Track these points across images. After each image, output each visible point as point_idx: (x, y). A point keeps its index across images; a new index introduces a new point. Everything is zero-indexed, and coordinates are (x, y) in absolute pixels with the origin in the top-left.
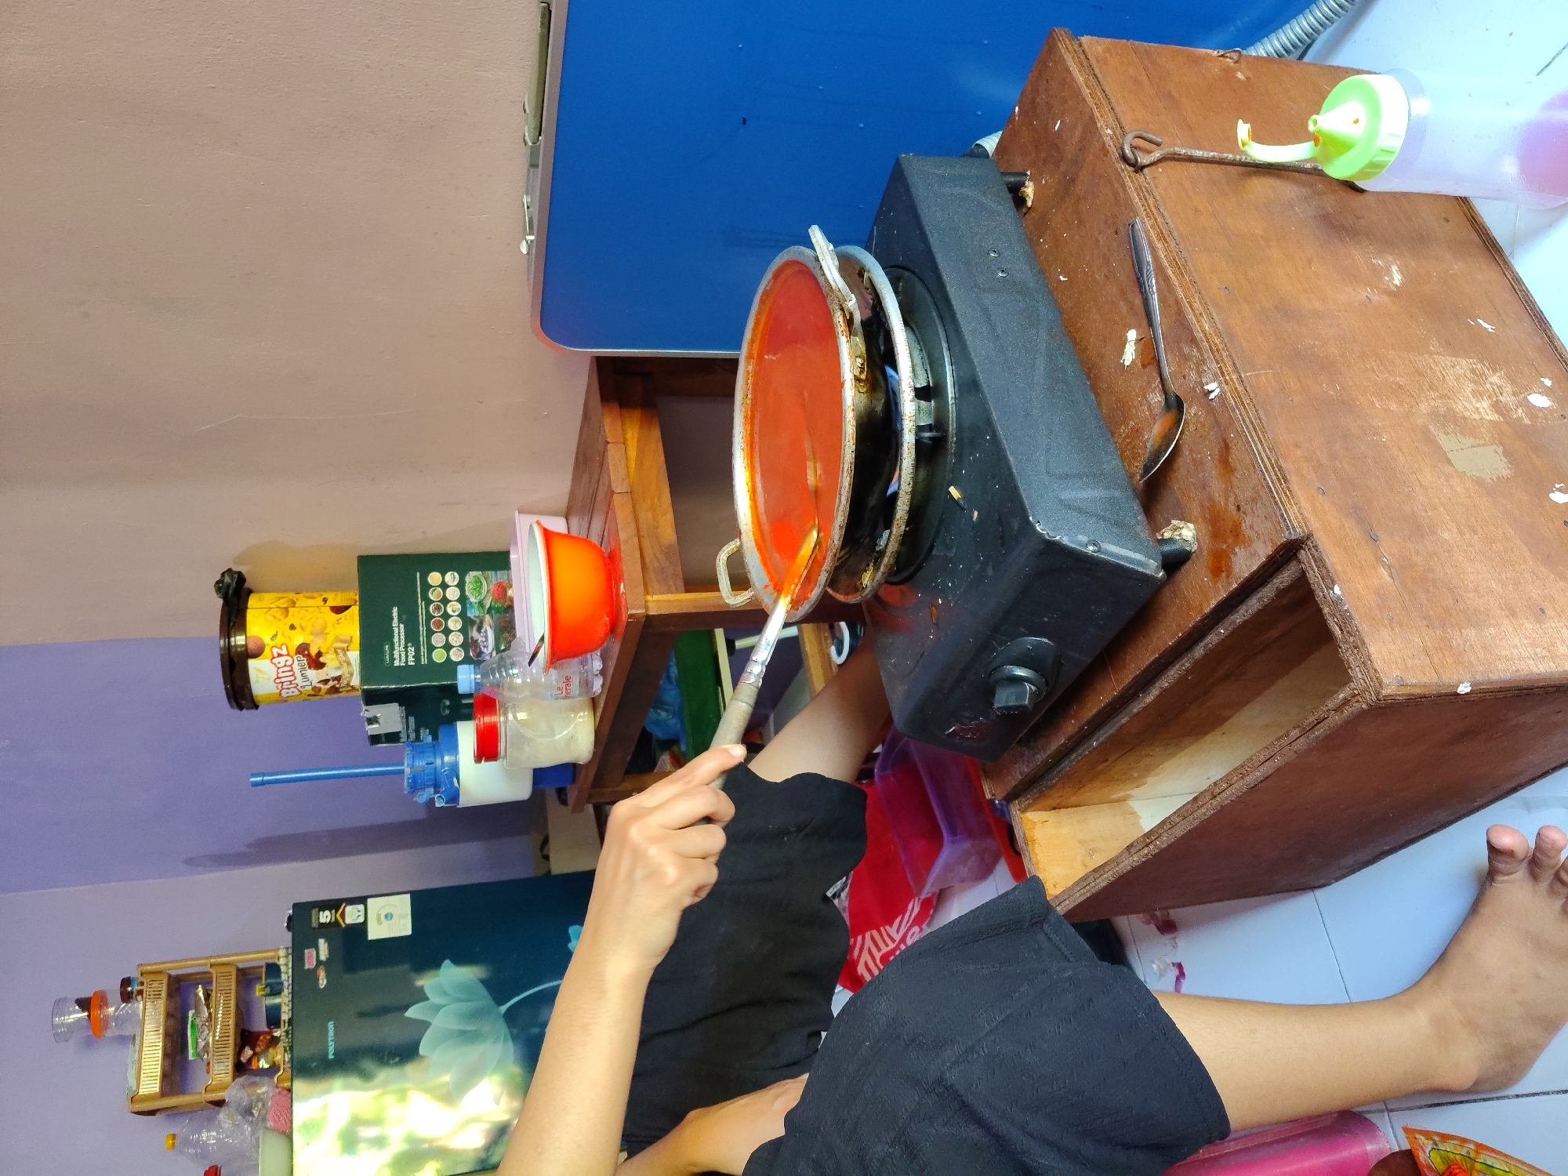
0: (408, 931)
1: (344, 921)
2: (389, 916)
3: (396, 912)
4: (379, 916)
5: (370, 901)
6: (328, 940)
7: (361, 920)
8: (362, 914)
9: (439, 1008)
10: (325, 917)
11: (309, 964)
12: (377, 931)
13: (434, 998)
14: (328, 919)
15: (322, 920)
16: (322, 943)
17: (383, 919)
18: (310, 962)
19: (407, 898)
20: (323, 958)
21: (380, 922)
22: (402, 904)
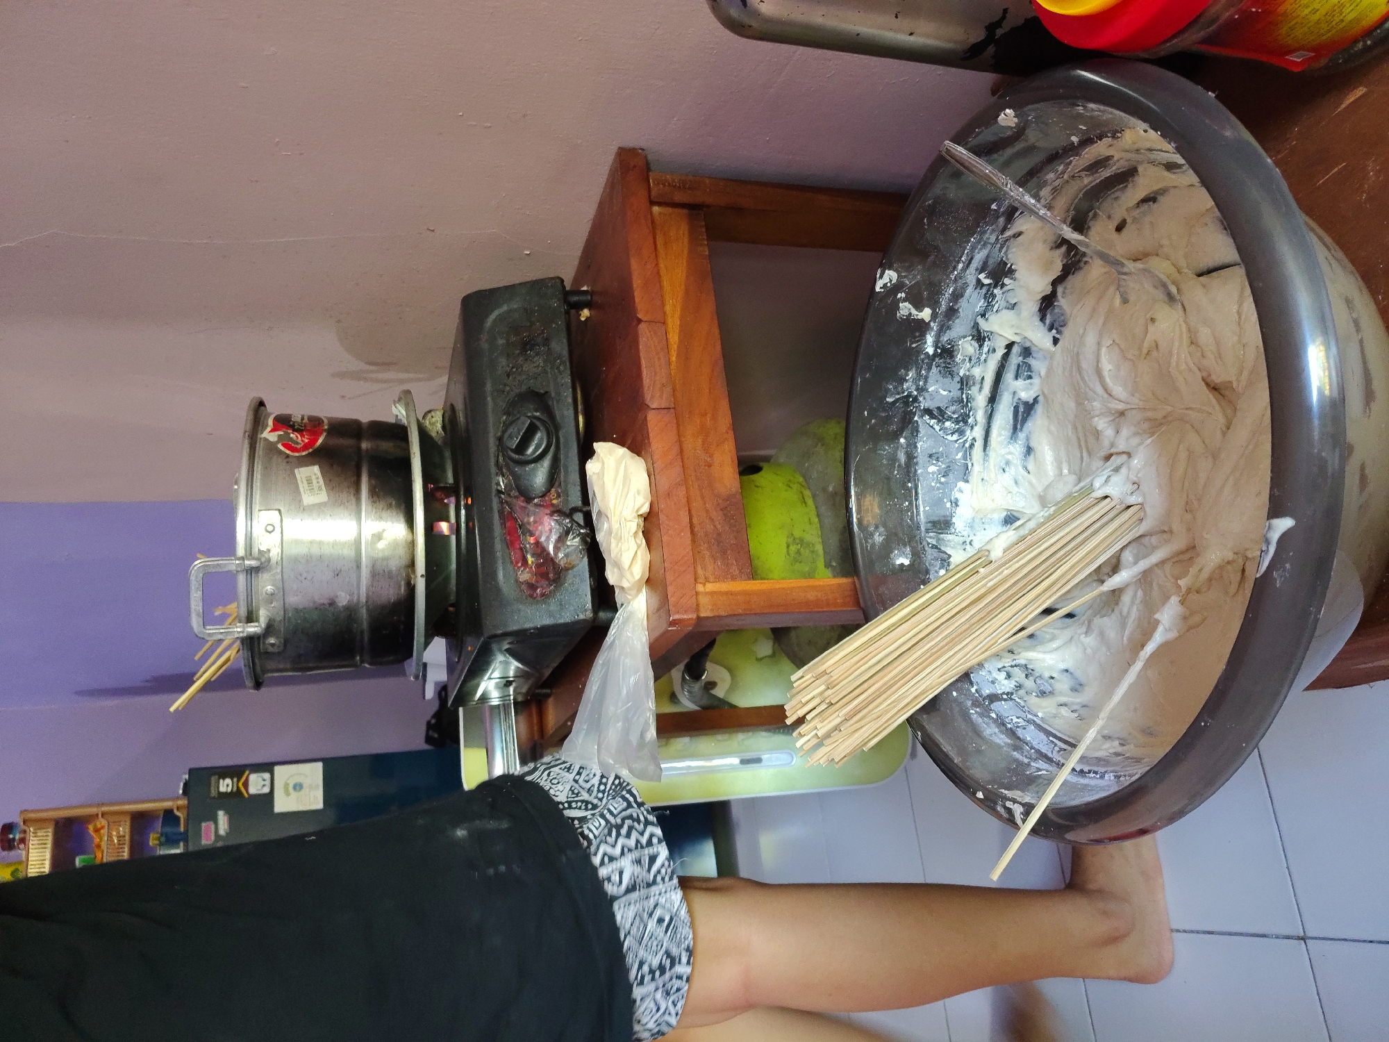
0: (319, 805)
1: (247, 791)
2: (298, 787)
3: (306, 782)
4: (286, 786)
5: (277, 769)
6: (227, 812)
7: (266, 790)
8: (268, 783)
10: (226, 785)
12: (283, 804)
14: (229, 790)
15: (223, 789)
16: (221, 813)
17: (291, 789)
18: (208, 838)
19: (320, 765)
20: (222, 832)
21: (288, 794)
22: (313, 774)
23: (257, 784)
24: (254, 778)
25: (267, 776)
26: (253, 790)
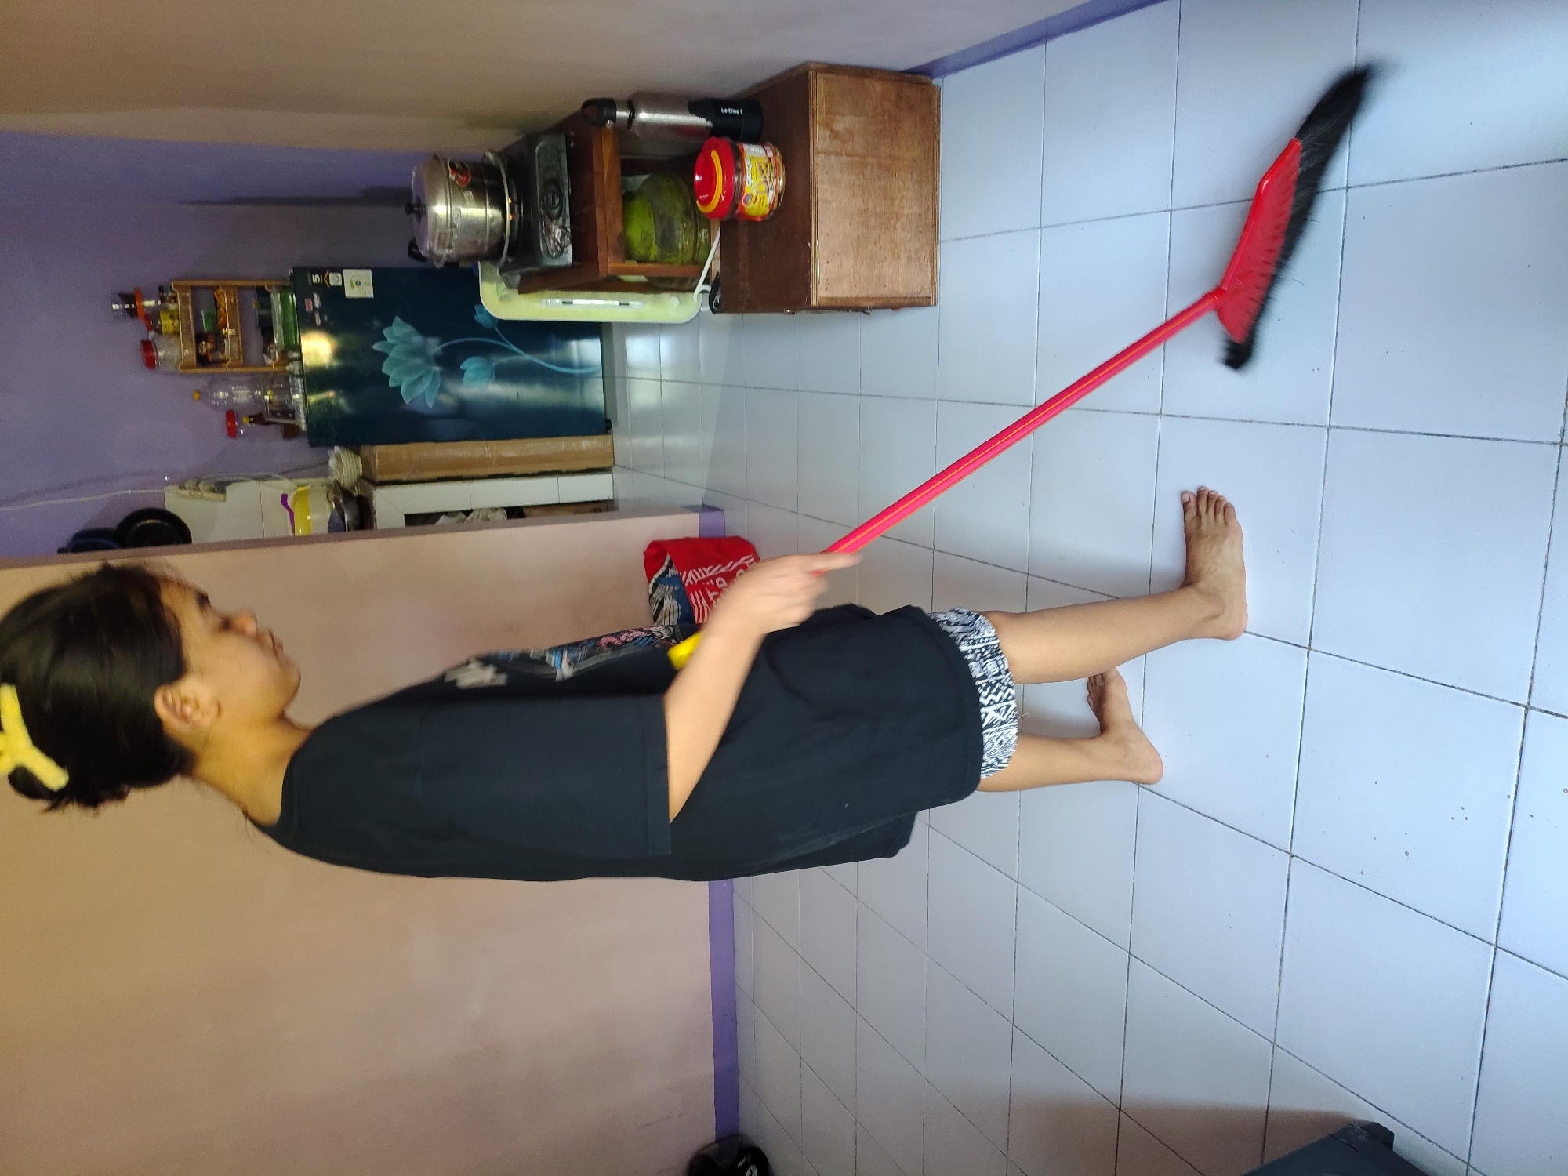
0: (371, 295)
1: (328, 282)
2: (358, 283)
3: (363, 281)
4: (351, 283)
5: (345, 272)
6: (318, 294)
7: (340, 283)
8: (340, 278)
9: (392, 346)
10: (316, 279)
11: (309, 309)
12: (350, 293)
13: (389, 340)
14: (319, 281)
15: (315, 280)
16: (315, 296)
17: (354, 285)
18: (309, 307)
19: (369, 272)
20: (317, 305)
21: (352, 286)
22: (366, 276)
23: (334, 279)
24: (331, 275)
25: (339, 275)
26: (332, 283)
